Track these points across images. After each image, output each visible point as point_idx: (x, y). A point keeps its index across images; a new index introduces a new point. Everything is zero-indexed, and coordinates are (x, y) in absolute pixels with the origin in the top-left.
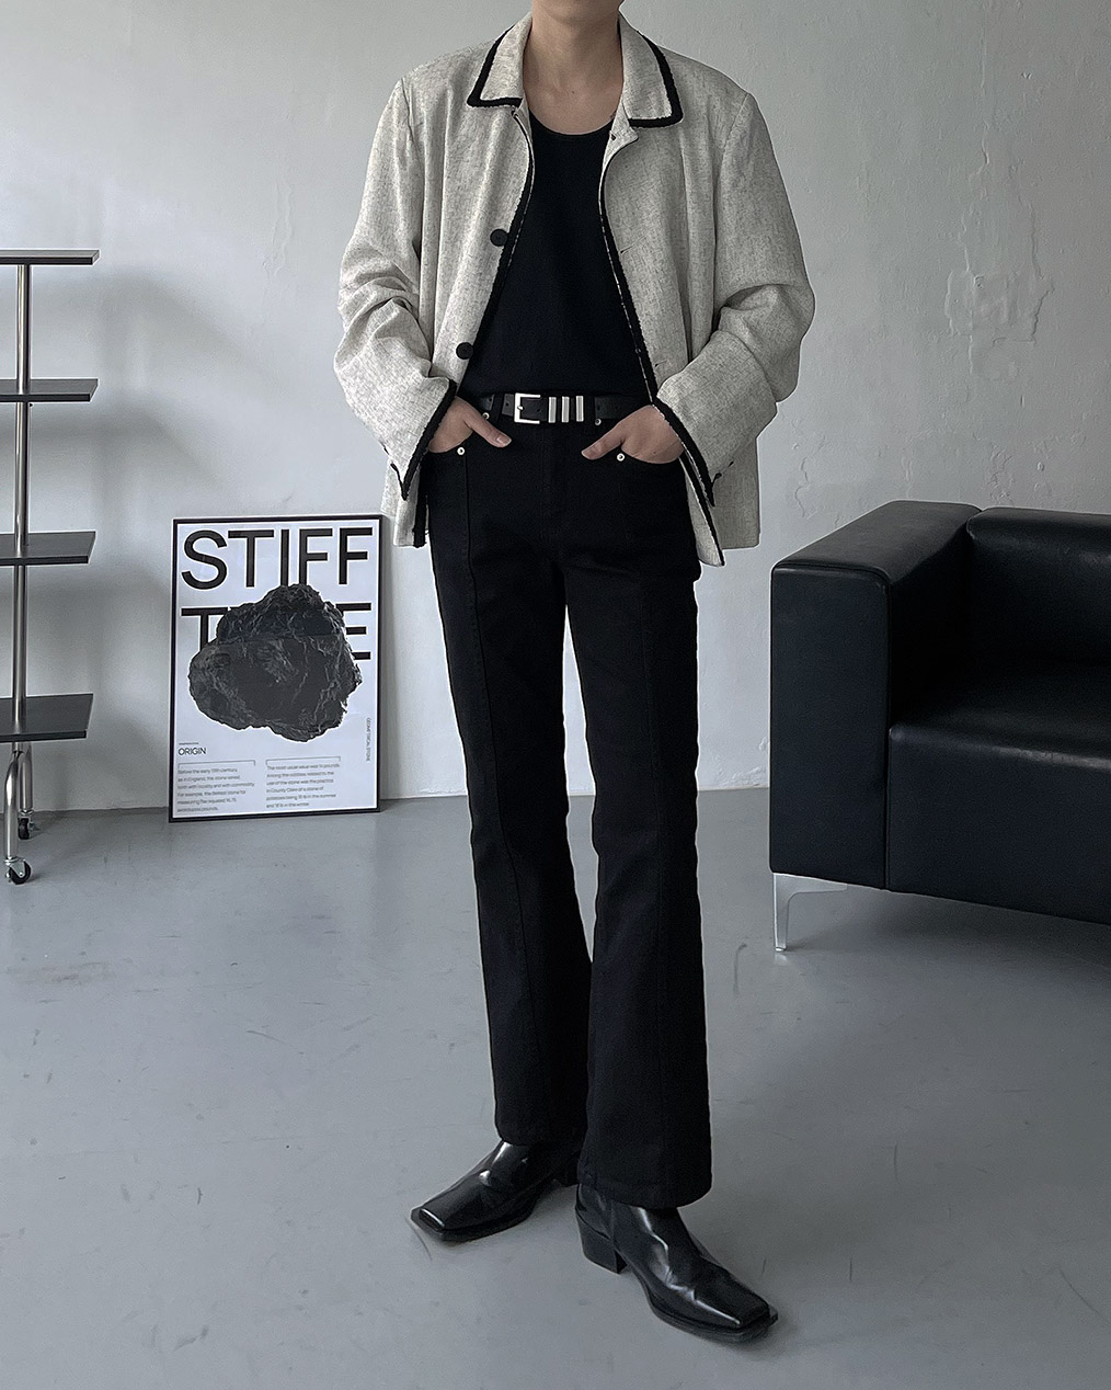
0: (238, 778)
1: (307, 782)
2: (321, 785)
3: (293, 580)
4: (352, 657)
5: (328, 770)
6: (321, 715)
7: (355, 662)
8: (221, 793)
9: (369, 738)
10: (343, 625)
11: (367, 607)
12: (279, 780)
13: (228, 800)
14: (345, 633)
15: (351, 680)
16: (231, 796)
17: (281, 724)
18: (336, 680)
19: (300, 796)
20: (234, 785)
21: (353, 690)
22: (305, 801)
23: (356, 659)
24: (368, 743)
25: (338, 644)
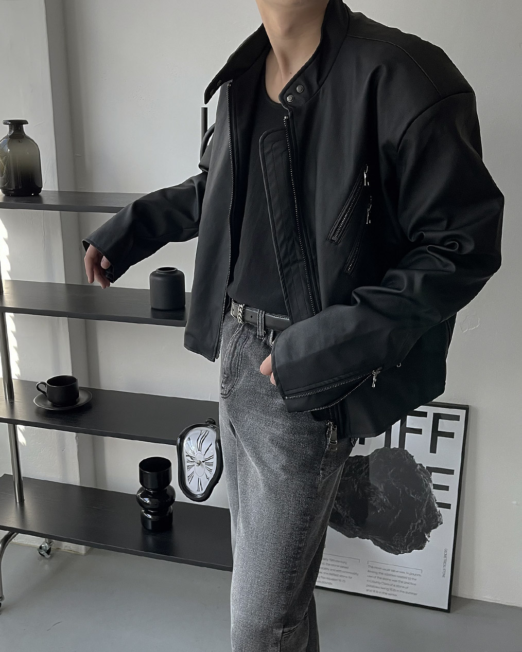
0: (346, 568)
1: (396, 581)
2: (406, 585)
3: (395, 444)
4: (436, 505)
5: (412, 576)
6: (409, 540)
7: (438, 509)
8: (335, 575)
9: (445, 562)
10: (431, 482)
11: (451, 472)
12: (377, 576)
13: (340, 580)
14: (432, 487)
15: (433, 521)
16: (342, 579)
17: (379, 540)
18: (423, 519)
19: (391, 589)
20: (344, 572)
21: (435, 528)
22: (395, 593)
23: (439, 507)
24: (444, 566)
25: (426, 494)
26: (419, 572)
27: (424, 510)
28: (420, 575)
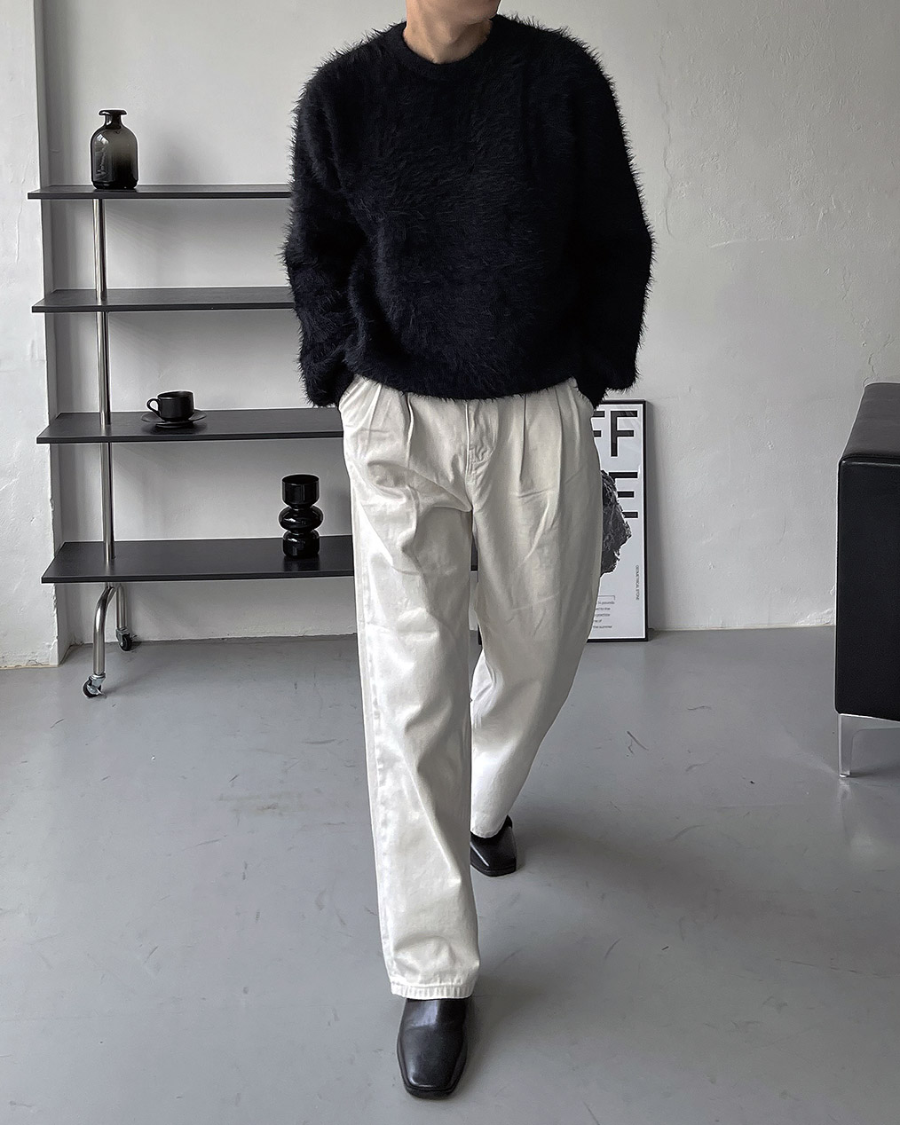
4: (623, 516)
5: (604, 606)
9: (638, 582)
10: (615, 489)
11: (634, 475)
14: (617, 496)
15: (623, 535)
18: (609, 534)
21: (624, 542)
23: (626, 518)
24: (637, 586)
25: (611, 504)
26: (612, 600)
27: (611, 523)
28: (613, 603)
